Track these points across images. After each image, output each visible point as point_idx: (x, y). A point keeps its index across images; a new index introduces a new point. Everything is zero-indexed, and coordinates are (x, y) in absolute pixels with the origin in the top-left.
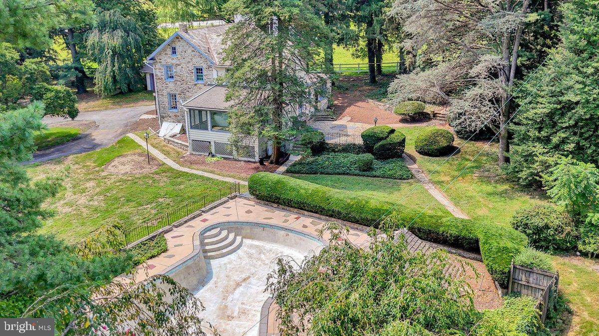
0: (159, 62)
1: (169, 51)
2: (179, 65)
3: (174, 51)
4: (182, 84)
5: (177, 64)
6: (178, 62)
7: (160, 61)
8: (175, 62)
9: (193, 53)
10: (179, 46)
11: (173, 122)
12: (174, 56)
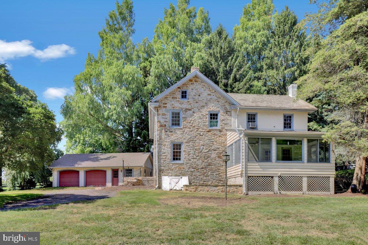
0: (164, 107)
1: (179, 95)
2: (190, 110)
3: (184, 95)
4: (191, 131)
5: (186, 109)
6: (189, 107)
7: (165, 105)
8: (185, 106)
9: (209, 97)
10: (192, 89)
11: (176, 176)
12: (185, 100)
